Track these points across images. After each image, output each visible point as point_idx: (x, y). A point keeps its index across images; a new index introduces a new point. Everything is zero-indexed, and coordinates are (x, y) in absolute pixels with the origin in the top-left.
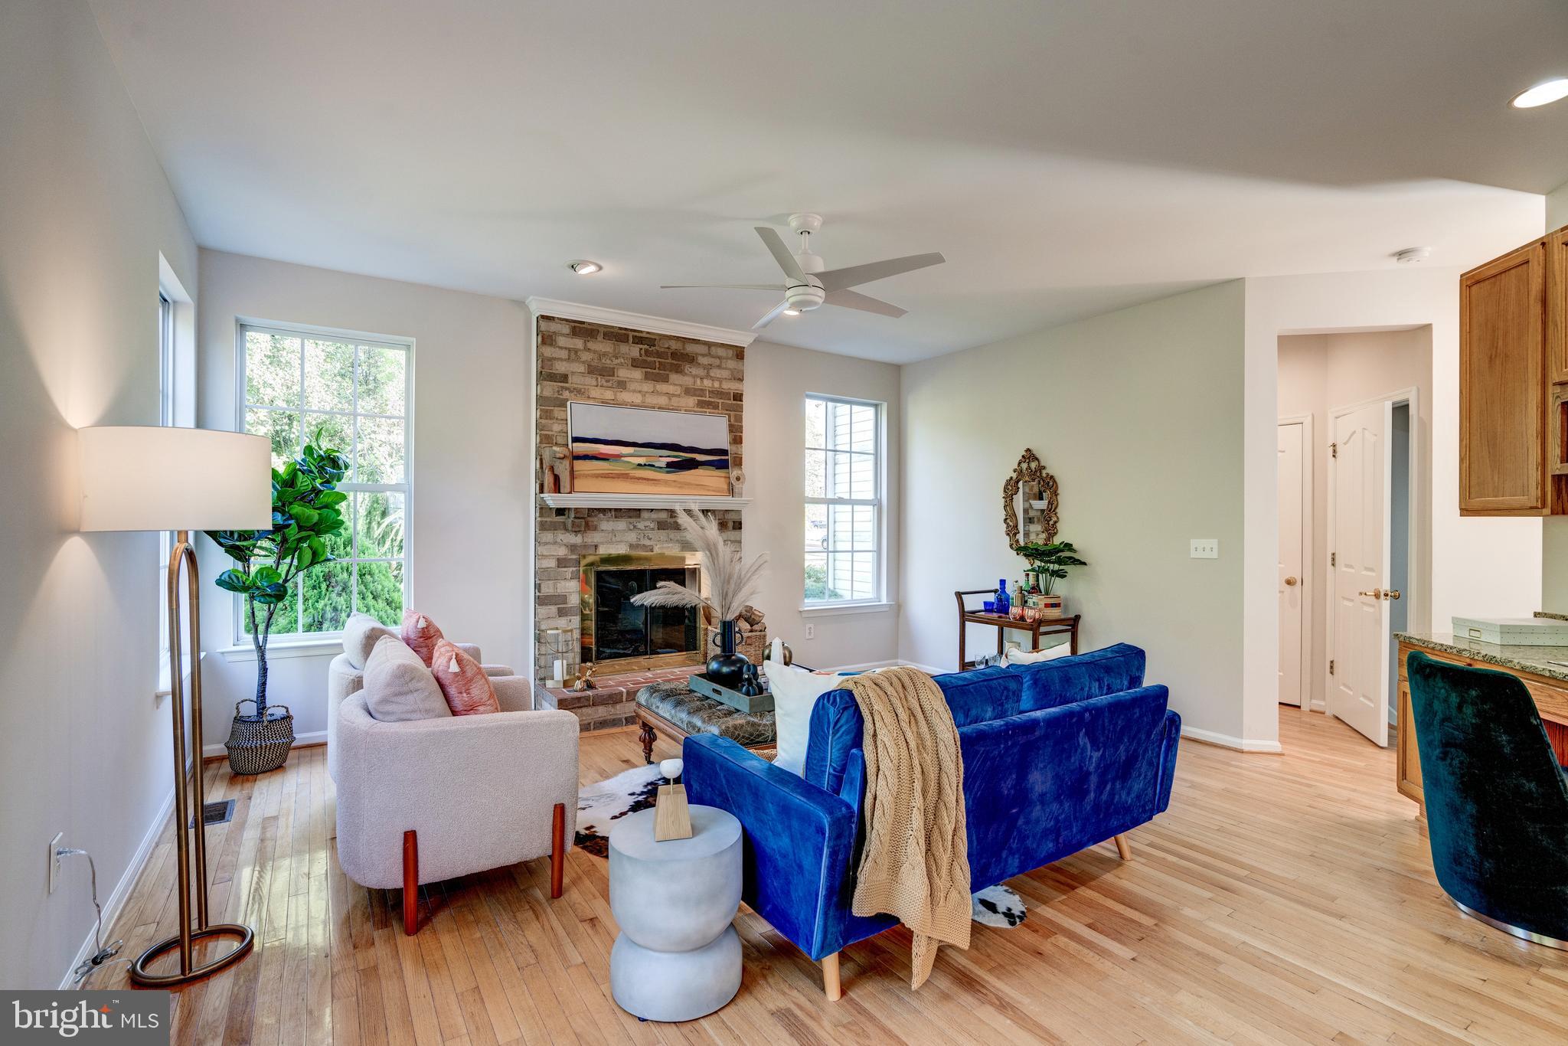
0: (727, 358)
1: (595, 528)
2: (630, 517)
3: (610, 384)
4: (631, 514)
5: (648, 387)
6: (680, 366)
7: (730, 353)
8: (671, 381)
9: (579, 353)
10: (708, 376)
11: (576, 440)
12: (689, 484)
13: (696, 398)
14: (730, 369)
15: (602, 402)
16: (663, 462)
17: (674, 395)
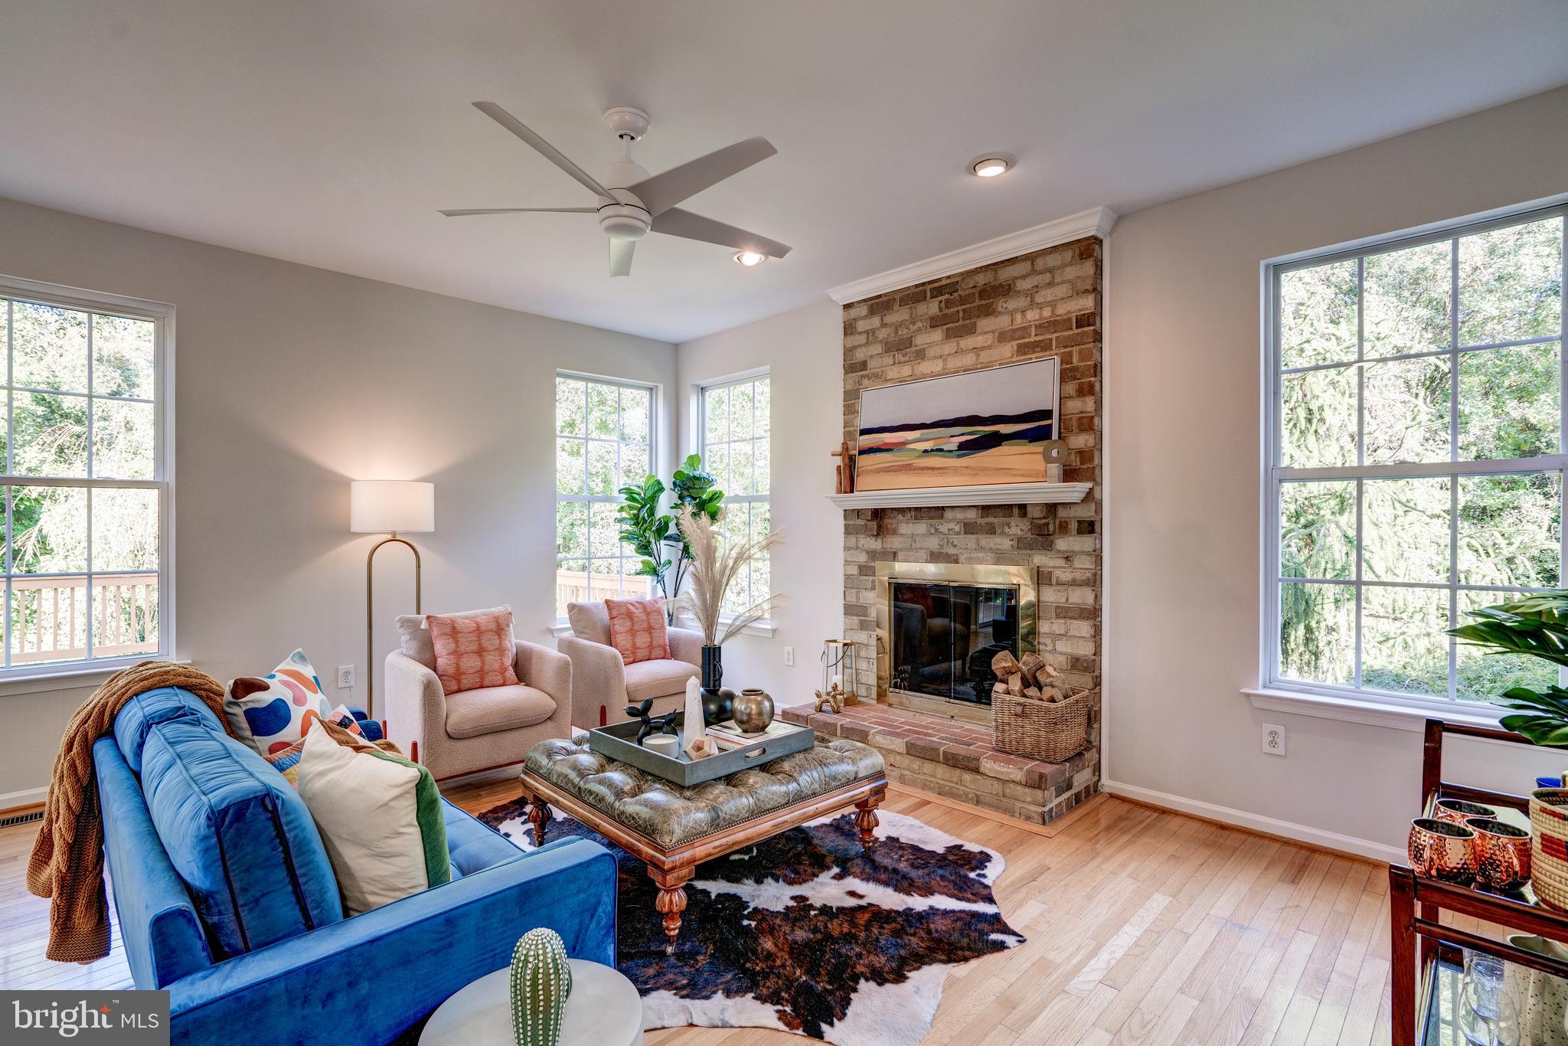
0: (1063, 266)
1: (894, 532)
2: (931, 518)
3: (907, 358)
4: (932, 514)
5: (950, 347)
6: (989, 306)
7: (1068, 255)
8: (979, 329)
9: (877, 332)
10: (1033, 304)
11: (864, 432)
13: (1015, 343)
14: (1068, 281)
15: (900, 382)
16: (953, 444)
17: (983, 348)
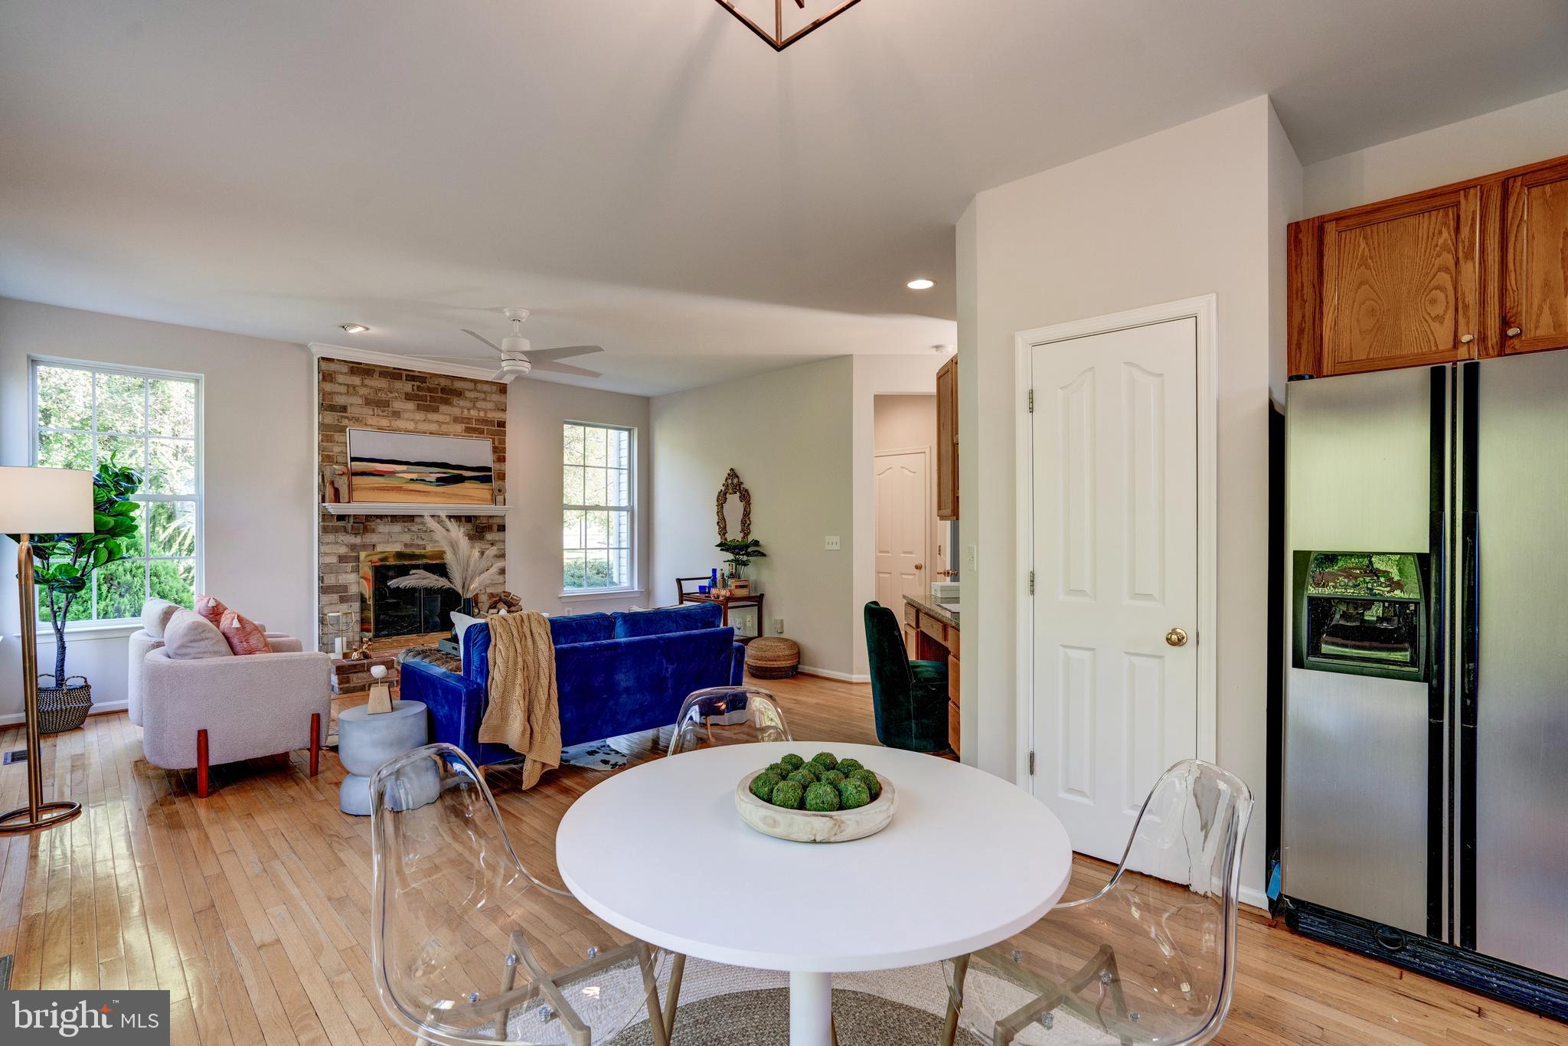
0: (491, 393)
1: (373, 531)
2: (405, 522)
3: (385, 414)
4: (405, 519)
5: (420, 416)
6: (449, 399)
7: (494, 388)
8: (440, 410)
9: (357, 388)
10: (474, 407)
11: (353, 459)
12: (456, 495)
13: (464, 425)
14: (494, 402)
15: (379, 429)
16: (433, 477)
17: (443, 423)
